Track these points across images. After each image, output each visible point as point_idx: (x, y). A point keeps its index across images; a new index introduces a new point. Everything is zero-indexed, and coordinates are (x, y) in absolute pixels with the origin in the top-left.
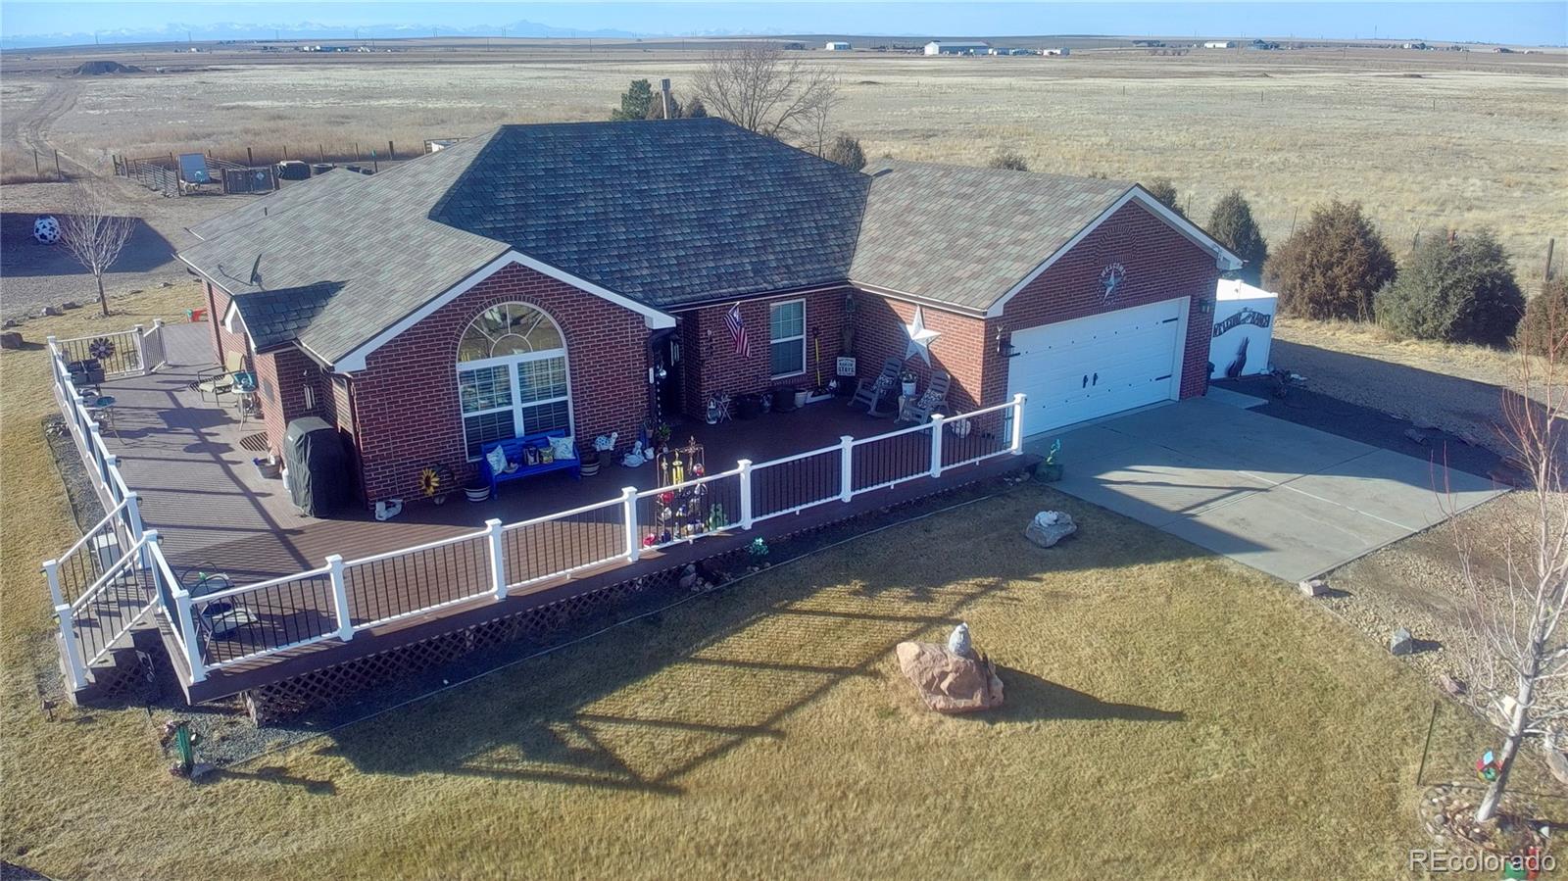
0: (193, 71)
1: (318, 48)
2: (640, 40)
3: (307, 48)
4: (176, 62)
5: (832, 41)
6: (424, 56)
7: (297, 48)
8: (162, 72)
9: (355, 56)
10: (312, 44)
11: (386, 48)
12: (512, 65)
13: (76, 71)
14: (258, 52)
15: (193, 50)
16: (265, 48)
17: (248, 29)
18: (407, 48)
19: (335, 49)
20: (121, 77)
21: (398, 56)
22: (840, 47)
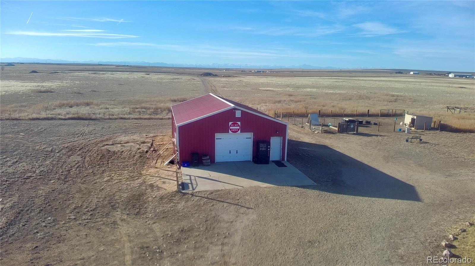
0: (231, 77)
1: (256, 71)
2: (341, 70)
3: (253, 71)
4: (226, 74)
5: (412, 71)
6: (285, 74)
7: (250, 71)
8: (224, 77)
9: (266, 74)
10: (254, 70)
11: (274, 72)
12: (319, 77)
13: (202, 75)
14: (241, 72)
15: (224, 70)
16: (242, 71)
17: (232, 65)
18: (279, 72)
19: (260, 72)
20: (213, 77)
21: (277, 74)
22: (415, 73)
